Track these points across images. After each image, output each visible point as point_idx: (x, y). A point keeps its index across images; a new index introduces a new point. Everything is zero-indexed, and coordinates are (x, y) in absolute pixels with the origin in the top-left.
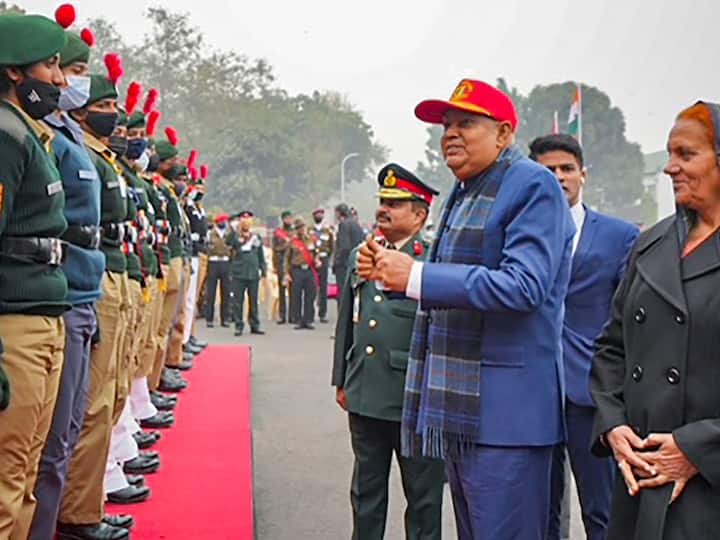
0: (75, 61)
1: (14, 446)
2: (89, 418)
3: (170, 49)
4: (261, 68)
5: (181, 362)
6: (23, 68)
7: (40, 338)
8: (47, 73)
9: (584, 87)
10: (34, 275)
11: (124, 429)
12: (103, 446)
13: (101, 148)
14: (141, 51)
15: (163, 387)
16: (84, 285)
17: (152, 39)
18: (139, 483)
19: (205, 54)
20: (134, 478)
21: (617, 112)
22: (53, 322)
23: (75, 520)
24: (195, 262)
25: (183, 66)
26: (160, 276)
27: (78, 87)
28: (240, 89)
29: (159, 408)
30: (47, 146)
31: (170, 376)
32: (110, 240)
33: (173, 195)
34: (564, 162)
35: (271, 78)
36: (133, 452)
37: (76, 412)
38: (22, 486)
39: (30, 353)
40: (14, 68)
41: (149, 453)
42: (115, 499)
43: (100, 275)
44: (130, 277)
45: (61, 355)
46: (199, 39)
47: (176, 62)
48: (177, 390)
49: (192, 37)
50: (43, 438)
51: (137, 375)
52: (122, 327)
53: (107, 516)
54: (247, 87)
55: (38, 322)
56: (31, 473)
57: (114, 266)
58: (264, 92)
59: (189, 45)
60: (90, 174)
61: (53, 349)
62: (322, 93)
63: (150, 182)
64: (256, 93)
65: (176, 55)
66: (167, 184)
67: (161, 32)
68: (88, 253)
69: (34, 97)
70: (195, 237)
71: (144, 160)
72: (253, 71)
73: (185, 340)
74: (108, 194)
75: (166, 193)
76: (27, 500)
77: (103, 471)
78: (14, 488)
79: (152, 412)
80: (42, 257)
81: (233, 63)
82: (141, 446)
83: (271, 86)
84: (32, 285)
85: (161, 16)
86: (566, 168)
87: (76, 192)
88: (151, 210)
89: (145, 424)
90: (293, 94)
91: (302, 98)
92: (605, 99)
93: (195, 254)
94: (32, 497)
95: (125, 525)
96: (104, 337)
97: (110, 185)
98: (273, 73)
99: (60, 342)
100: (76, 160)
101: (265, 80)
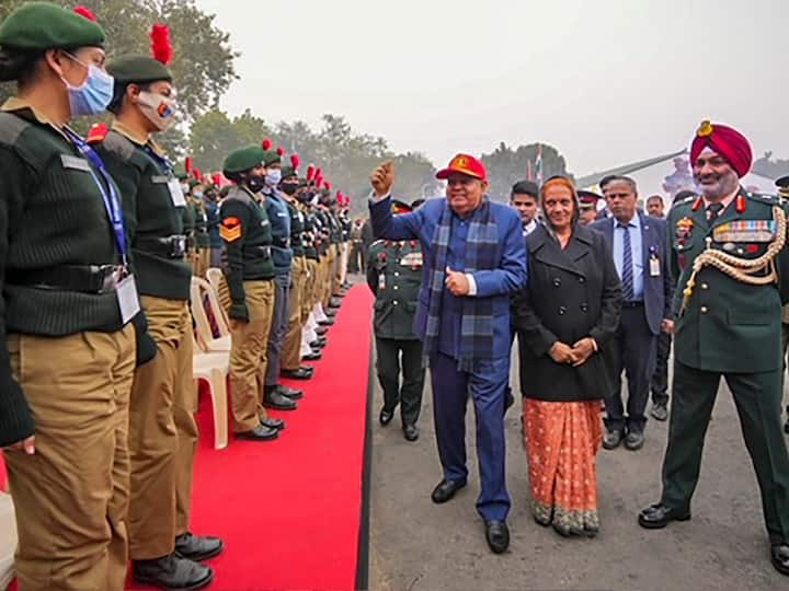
0: (273, 163)
1: (253, 337)
2: (291, 323)
3: (335, 135)
4: (381, 142)
5: (340, 294)
6: (247, 171)
7: (262, 290)
8: (257, 172)
9: (543, 146)
10: (258, 263)
11: (309, 327)
12: (299, 335)
13: (290, 199)
14: (320, 137)
15: (330, 305)
16: (283, 264)
17: (326, 130)
18: (317, 351)
19: (352, 137)
20: (316, 349)
21: (561, 159)
22: (268, 283)
23: (288, 368)
24: (345, 245)
25: (341, 143)
26: (325, 254)
27: (274, 175)
28: (370, 153)
29: (328, 316)
30: (261, 205)
31: (333, 300)
32: (296, 242)
33: (330, 215)
34: (528, 201)
35: (386, 147)
36: (314, 337)
37: (284, 320)
38: (259, 354)
39: (258, 297)
40: (243, 172)
41: (321, 337)
42: (306, 358)
43: (290, 259)
44: (307, 258)
45: (273, 297)
46: (349, 129)
47: (338, 141)
48: (338, 307)
49: (345, 128)
50: (267, 332)
51: (316, 302)
52: (303, 281)
53: (302, 365)
54: (374, 152)
55: (261, 283)
56: (263, 348)
57: (298, 254)
58: (382, 154)
59: (345, 132)
60: (284, 214)
61: (268, 295)
62: (412, 153)
63: (319, 209)
64: (378, 155)
65: (337, 138)
66: (326, 209)
67: (330, 126)
68: (284, 251)
69: (253, 183)
70: (345, 232)
71: (315, 200)
72: (376, 144)
73: (342, 282)
74: (294, 221)
75: (326, 213)
76: (262, 360)
77: (299, 346)
78: (255, 355)
79: (324, 318)
80: (261, 255)
81: (366, 140)
82: (319, 334)
83: (386, 151)
84: (256, 267)
85: (330, 118)
86: (528, 204)
87: (277, 223)
88: (319, 223)
89: (321, 324)
90: (397, 154)
91: (402, 156)
92: (555, 152)
93: (345, 240)
94: (265, 358)
95: (311, 369)
96: (295, 286)
97: (295, 216)
98: (387, 144)
99: (272, 291)
100: (276, 207)
101: (383, 148)
